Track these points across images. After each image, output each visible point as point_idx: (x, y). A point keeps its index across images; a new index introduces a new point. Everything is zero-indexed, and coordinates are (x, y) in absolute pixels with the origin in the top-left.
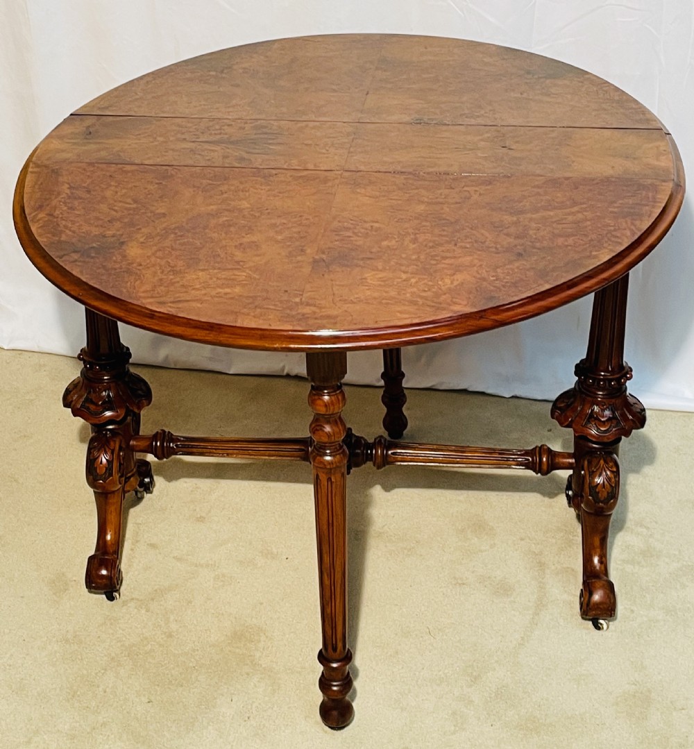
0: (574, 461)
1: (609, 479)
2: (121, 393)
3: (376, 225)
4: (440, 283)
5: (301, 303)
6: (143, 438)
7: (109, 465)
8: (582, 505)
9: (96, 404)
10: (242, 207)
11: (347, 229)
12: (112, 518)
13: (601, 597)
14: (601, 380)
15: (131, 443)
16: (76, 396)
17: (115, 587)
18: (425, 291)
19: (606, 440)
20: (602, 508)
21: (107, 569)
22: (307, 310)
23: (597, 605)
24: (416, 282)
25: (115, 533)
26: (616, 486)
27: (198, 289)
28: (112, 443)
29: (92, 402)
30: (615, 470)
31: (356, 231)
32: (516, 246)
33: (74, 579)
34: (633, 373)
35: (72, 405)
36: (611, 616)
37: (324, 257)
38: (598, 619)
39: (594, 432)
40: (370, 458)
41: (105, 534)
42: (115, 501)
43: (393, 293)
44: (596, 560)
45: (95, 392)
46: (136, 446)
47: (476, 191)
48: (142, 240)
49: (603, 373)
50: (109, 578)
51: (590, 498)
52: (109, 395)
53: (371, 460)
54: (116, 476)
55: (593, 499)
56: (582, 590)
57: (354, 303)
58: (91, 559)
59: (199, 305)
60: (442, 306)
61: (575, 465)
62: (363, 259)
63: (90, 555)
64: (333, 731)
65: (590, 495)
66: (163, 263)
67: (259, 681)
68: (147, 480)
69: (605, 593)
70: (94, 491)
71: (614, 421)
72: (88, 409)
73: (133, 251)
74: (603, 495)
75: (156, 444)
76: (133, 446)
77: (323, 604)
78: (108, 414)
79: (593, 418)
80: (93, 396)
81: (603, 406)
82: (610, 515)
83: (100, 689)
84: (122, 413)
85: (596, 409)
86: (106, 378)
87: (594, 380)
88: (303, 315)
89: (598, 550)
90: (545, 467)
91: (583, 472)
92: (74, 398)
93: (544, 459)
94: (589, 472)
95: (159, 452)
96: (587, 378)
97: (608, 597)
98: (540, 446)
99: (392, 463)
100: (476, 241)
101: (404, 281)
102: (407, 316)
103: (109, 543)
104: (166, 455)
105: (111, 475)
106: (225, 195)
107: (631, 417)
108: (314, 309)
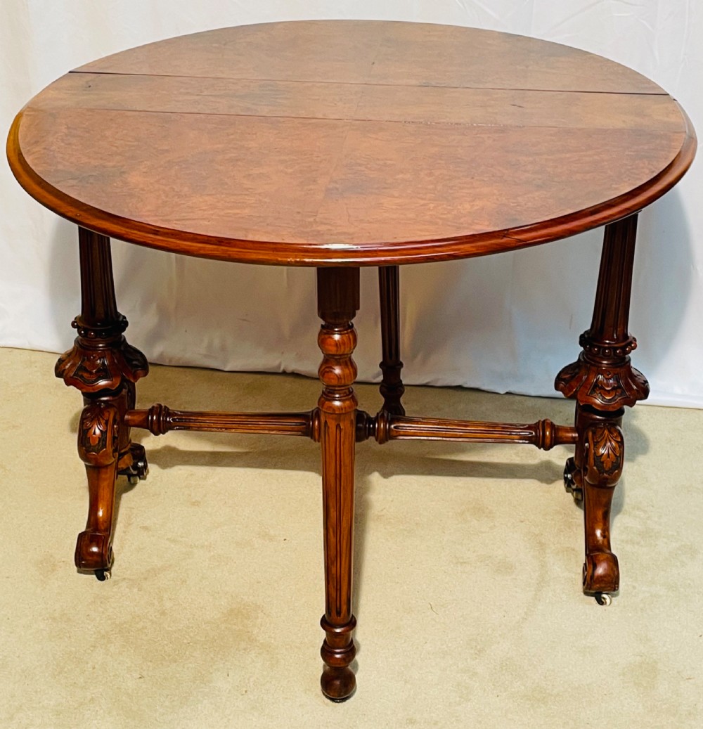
0: (577, 435)
1: (614, 449)
2: (116, 361)
3: (389, 162)
4: (459, 207)
5: (315, 221)
6: (139, 413)
7: (102, 436)
8: (586, 478)
9: (91, 373)
10: (250, 146)
11: (360, 165)
12: (104, 493)
13: (605, 569)
14: (606, 348)
15: (126, 417)
16: (69, 364)
17: (106, 565)
18: (445, 214)
19: (611, 410)
20: (607, 479)
21: (98, 546)
22: (322, 228)
23: (601, 578)
24: (434, 207)
25: (108, 511)
26: (620, 454)
27: (204, 210)
28: (107, 414)
29: (86, 370)
30: (619, 440)
31: (369, 166)
32: (534, 180)
33: (63, 559)
34: (637, 343)
35: (64, 374)
36: (615, 590)
37: (338, 186)
38: (601, 593)
39: (598, 401)
40: (372, 432)
41: (97, 510)
42: (108, 475)
43: (411, 215)
44: (598, 533)
45: (89, 360)
46: (131, 420)
47: (489, 137)
48: (145, 170)
49: (607, 342)
50: (100, 555)
51: (595, 468)
52: (103, 363)
53: (374, 435)
54: (109, 449)
55: (598, 469)
56: (585, 564)
57: (371, 222)
58: (81, 536)
59: (207, 223)
60: (464, 225)
61: (577, 439)
62: (377, 188)
63: (80, 532)
64: (334, 704)
65: (595, 465)
66: (167, 188)
67: (256, 656)
68: (141, 464)
69: (609, 565)
70: (86, 465)
71: (619, 391)
72: (82, 377)
73: (135, 179)
74: (607, 465)
75: (152, 418)
76: (128, 421)
77: (328, 564)
78: (102, 383)
79: (598, 387)
80: (87, 364)
81: (608, 375)
82: (614, 486)
83: (89, 665)
84: (117, 382)
85: (601, 377)
86: (101, 345)
87: (599, 348)
88: (319, 231)
89: (601, 524)
90: (548, 441)
91: (586, 444)
92: (67, 367)
93: (548, 433)
94: (594, 442)
95: (155, 427)
96: (592, 346)
97: (612, 569)
98: (542, 420)
99: (394, 438)
100: (493, 176)
101: (422, 206)
102: (427, 233)
103: (101, 520)
104: (162, 431)
105: (104, 446)
106: (232, 137)
107: (635, 387)
108: (329, 227)
